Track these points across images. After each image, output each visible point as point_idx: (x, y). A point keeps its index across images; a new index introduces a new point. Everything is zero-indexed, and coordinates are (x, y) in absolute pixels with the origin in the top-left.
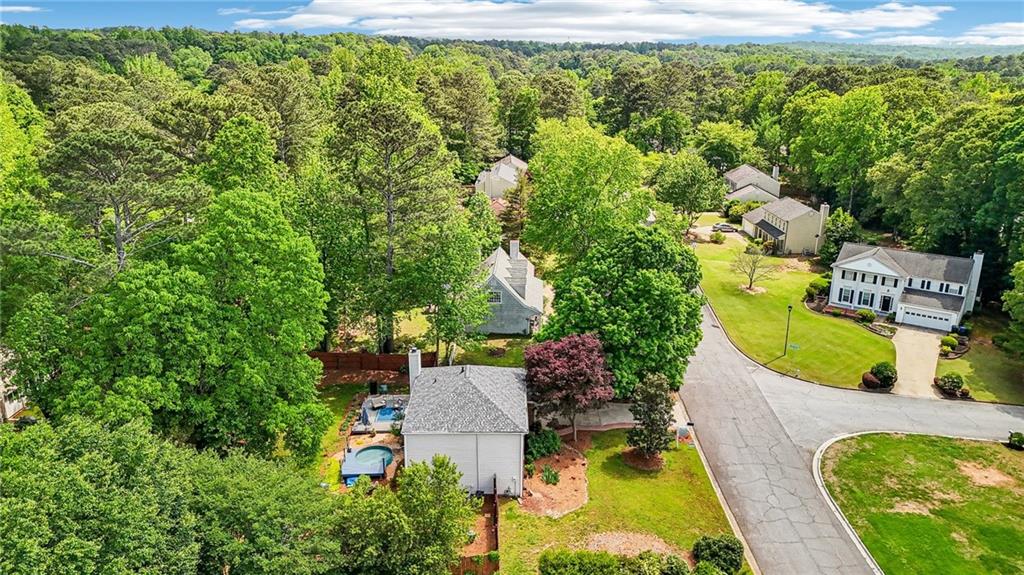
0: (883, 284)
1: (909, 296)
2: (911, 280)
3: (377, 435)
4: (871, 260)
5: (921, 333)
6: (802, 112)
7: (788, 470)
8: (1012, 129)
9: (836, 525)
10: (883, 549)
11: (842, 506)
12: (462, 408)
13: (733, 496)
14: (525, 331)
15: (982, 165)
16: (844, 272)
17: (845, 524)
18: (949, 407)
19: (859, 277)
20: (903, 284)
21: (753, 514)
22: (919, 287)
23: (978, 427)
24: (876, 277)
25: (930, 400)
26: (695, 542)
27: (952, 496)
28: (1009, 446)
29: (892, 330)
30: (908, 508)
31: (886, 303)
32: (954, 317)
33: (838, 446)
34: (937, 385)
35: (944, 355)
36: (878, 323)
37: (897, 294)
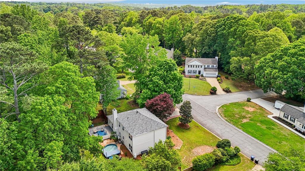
0: (198, 67)
1: (206, 69)
2: (205, 66)
3: (104, 141)
4: (196, 62)
5: (211, 79)
6: (152, 23)
7: (216, 119)
8: (219, 25)
9: (236, 129)
10: (249, 132)
11: (233, 124)
12: (146, 124)
13: (210, 129)
14: (122, 97)
15: (214, 35)
16: (189, 66)
17: (237, 128)
18: (229, 95)
19: (193, 66)
20: (203, 67)
21: (219, 133)
22: (207, 67)
23: (239, 98)
24: (196, 66)
25: (225, 94)
26: (216, 144)
27: (249, 115)
28: (248, 101)
29: (205, 79)
30: (245, 121)
31: (199, 72)
32: (217, 73)
33: (220, 110)
34: (224, 90)
35: (220, 83)
36: (200, 77)
37: (202, 70)
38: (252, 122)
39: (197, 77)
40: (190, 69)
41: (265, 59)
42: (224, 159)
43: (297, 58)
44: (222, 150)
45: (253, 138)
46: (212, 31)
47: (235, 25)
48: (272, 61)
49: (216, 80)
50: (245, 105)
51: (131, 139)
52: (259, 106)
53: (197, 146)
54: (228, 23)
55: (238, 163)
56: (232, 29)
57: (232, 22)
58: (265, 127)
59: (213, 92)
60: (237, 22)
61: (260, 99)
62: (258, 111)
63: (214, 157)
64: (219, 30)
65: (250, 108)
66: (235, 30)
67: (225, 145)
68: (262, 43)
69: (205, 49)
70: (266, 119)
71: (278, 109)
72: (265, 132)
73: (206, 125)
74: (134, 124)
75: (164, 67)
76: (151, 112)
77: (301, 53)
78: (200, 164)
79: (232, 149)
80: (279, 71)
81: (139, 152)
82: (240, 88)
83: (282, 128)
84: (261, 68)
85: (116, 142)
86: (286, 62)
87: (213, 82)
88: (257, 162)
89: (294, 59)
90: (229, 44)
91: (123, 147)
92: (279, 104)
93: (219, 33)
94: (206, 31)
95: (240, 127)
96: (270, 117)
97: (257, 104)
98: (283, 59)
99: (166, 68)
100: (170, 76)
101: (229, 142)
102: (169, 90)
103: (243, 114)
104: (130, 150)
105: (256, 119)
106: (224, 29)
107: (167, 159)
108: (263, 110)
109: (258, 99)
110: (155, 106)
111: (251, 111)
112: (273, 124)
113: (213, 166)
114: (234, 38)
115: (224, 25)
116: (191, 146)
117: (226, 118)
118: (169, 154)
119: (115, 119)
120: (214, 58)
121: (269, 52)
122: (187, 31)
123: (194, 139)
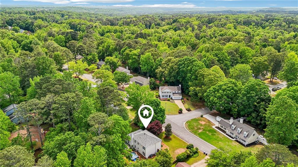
0: (169, 93)
1: (174, 95)
4: (167, 89)
7: (184, 131)
11: (194, 134)
16: (162, 92)
17: (196, 136)
18: (190, 113)
19: (165, 93)
22: (174, 93)
23: (196, 115)
24: (167, 92)
25: (187, 112)
26: (186, 147)
27: (203, 127)
28: (201, 117)
29: (174, 101)
30: (200, 131)
31: (170, 96)
32: (181, 97)
33: (186, 125)
34: (186, 110)
35: (183, 104)
36: (171, 100)
37: (171, 94)
38: (204, 131)
39: (169, 100)
40: (163, 94)
41: (210, 91)
42: (191, 155)
43: (226, 92)
44: (189, 150)
45: (204, 141)
46: (176, 67)
47: (191, 65)
48: (213, 92)
49: (180, 101)
50: (200, 120)
51: (145, 149)
52: (208, 120)
53: (176, 149)
54: (186, 63)
55: (198, 156)
56: (189, 68)
57: (188, 62)
58: (211, 134)
59: (180, 112)
60: (192, 62)
61: (208, 114)
62: (207, 123)
63: (186, 154)
64: (180, 67)
65: (203, 122)
66: (191, 68)
67: (191, 147)
68: (208, 79)
69: (172, 79)
70: (212, 129)
71: (218, 121)
72: (211, 137)
73: (179, 136)
74: (145, 141)
75: (154, 104)
76: (150, 132)
77: (228, 89)
78: (180, 158)
79: (194, 149)
80: (218, 99)
81: (149, 156)
82: (196, 106)
83: (220, 134)
84: (207, 96)
85: (133, 151)
86: (221, 94)
87: (179, 104)
88: (206, 154)
89: (225, 93)
90: (188, 77)
91: (139, 154)
92: (219, 119)
93: (181, 70)
94: (172, 68)
95: (198, 135)
96: (214, 127)
97: (206, 119)
98: (219, 92)
99: (155, 105)
100: (158, 109)
101: (192, 145)
102: (158, 118)
103: (199, 126)
104: (143, 155)
105: (206, 129)
106: (184, 67)
107: (167, 157)
108: (210, 123)
109: (207, 115)
110: (153, 129)
111: (203, 124)
112: (215, 132)
113: (186, 158)
114: (190, 73)
115: (184, 64)
116: (174, 149)
117: (190, 130)
118: (167, 155)
119: (132, 138)
120: (179, 86)
121: (212, 86)
122: (158, 65)
123: (175, 145)
